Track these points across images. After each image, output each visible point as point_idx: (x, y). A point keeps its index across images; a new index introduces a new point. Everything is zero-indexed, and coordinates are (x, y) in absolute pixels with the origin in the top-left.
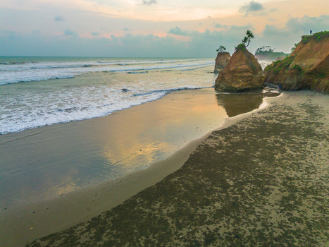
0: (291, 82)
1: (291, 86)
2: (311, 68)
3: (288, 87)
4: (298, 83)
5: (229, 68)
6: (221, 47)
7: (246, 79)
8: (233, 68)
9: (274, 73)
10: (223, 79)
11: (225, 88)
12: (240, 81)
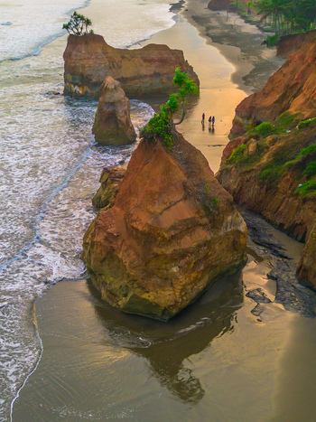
5: (128, 215)
6: (77, 17)
7: (192, 259)
8: (143, 221)
9: (261, 185)
10: (110, 255)
11: (122, 302)
12: (175, 269)
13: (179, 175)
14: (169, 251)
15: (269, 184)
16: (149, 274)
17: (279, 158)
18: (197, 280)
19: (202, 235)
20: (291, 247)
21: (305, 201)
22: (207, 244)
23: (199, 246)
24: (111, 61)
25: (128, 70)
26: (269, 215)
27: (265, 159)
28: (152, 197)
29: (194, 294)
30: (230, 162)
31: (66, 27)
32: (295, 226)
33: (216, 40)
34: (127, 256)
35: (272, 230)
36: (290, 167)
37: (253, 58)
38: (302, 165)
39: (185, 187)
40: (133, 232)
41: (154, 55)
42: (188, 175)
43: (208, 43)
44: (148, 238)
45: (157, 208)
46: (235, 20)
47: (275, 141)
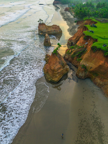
0: (82, 75)
1: (82, 77)
2: (91, 70)
3: (80, 78)
4: (85, 76)
5: (50, 66)
6: (40, 20)
7: (60, 73)
8: (53, 68)
9: (71, 58)
10: (48, 72)
11: (50, 80)
12: (57, 75)
13: (58, 60)
14: (56, 73)
15: (73, 58)
16: (54, 76)
17: (75, 54)
18: (61, 76)
19: (62, 69)
20: (75, 69)
21: (78, 62)
22: (62, 71)
23: (61, 71)
24: (47, 28)
25: (49, 30)
26: (72, 63)
27: (72, 54)
28: (54, 64)
29: (60, 79)
30: (67, 53)
31: (38, 22)
32: (76, 66)
33: (65, 20)
34: (50, 73)
35: (73, 66)
36: (76, 56)
37: (72, 25)
38: (78, 56)
39: (59, 62)
40: (51, 69)
41: (54, 27)
42: (60, 60)
43: (64, 21)
44: (53, 71)
45: (55, 66)
46: (69, 14)
47: (74, 50)
